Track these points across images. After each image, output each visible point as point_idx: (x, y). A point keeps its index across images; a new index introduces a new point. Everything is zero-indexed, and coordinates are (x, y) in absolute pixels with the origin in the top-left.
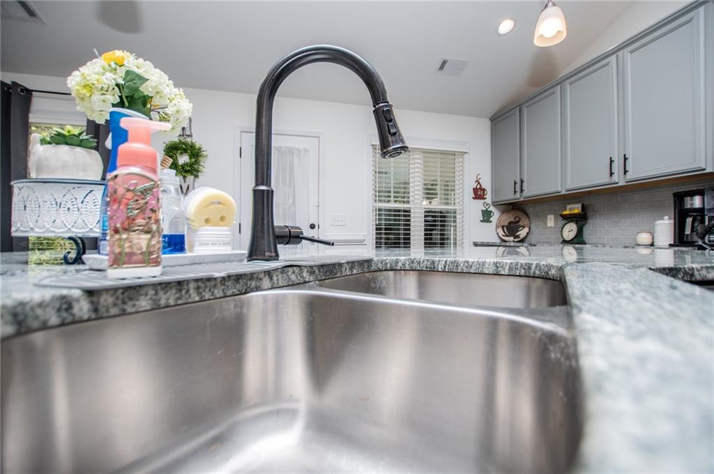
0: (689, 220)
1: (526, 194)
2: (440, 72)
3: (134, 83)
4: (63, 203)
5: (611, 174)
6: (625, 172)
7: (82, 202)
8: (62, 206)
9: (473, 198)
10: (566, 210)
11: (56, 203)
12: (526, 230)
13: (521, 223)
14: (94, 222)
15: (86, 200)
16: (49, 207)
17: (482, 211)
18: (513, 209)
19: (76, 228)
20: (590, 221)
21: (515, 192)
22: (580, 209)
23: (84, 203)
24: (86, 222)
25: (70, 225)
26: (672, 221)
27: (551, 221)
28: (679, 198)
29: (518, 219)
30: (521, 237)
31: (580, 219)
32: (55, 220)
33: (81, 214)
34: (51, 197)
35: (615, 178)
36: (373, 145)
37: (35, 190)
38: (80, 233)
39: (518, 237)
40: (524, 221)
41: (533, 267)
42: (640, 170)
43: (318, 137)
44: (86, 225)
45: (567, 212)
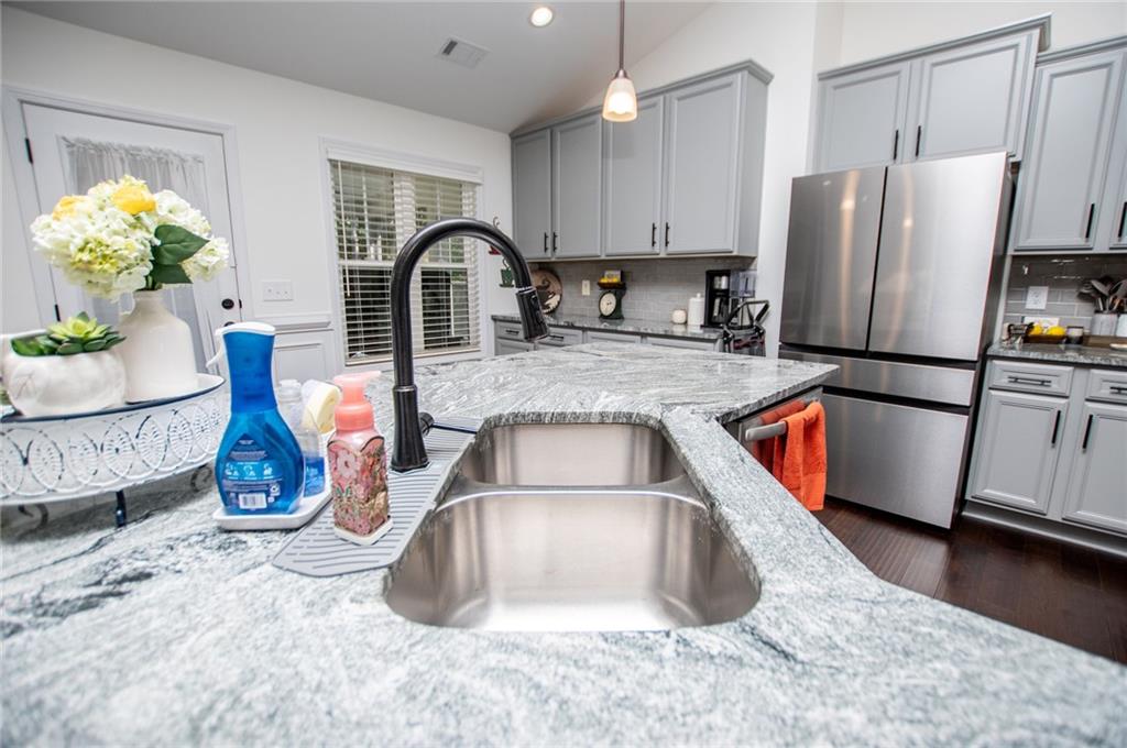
0: (717, 301)
1: (559, 253)
2: (445, 56)
3: (186, 247)
4: (106, 443)
5: (653, 243)
6: (667, 243)
7: (137, 437)
8: (105, 448)
9: (490, 253)
10: (603, 277)
11: (95, 445)
12: (557, 298)
13: (551, 289)
14: (158, 459)
15: (142, 432)
16: (82, 454)
17: (502, 271)
18: (540, 269)
19: (135, 473)
20: (628, 292)
21: (546, 249)
22: (619, 277)
23: (140, 437)
24: (147, 462)
25: (122, 472)
26: (703, 300)
27: (586, 289)
28: (711, 276)
29: (547, 283)
30: (552, 307)
31: (619, 290)
32: (96, 472)
33: (139, 452)
34: (83, 438)
35: (657, 249)
36: (330, 160)
37: (45, 431)
38: (141, 479)
39: (548, 307)
40: (555, 286)
41: (634, 416)
42: (682, 244)
43: (222, 135)
44: (148, 466)
45: (604, 281)
